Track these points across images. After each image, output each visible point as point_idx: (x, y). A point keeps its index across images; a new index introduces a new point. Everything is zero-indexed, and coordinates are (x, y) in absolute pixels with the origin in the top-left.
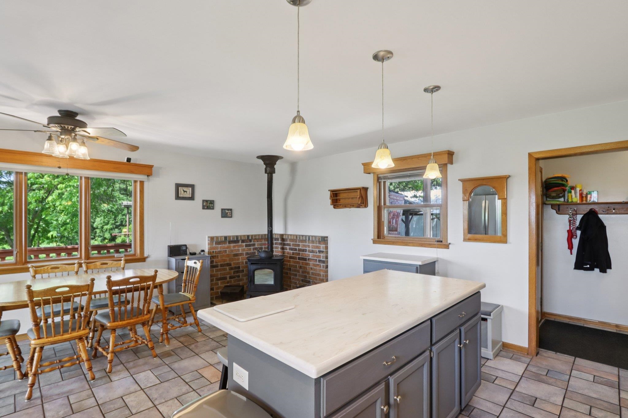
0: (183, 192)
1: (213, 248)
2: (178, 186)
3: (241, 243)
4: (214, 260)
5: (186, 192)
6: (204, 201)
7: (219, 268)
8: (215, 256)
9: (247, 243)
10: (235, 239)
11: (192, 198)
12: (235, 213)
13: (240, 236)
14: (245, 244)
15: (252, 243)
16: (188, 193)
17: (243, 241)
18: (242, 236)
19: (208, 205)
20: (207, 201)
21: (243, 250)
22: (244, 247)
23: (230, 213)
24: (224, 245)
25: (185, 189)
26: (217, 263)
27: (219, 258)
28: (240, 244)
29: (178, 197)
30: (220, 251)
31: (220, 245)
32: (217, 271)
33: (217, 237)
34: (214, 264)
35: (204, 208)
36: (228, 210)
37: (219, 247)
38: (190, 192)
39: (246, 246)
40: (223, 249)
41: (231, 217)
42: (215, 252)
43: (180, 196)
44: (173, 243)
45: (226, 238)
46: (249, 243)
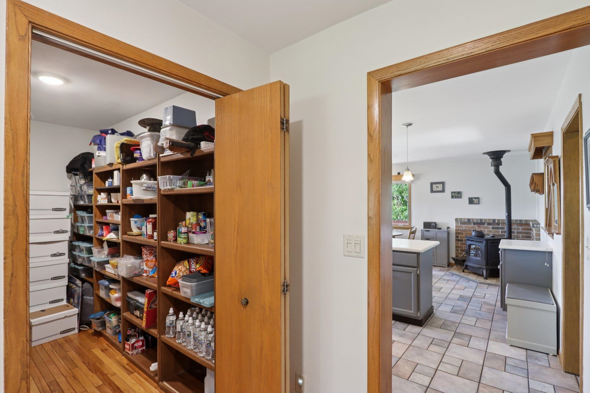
0: (436, 187)
1: (459, 227)
2: (432, 184)
3: (487, 225)
4: (459, 236)
5: (438, 187)
6: (452, 193)
7: (464, 242)
8: (460, 233)
9: (494, 226)
10: (479, 222)
11: (443, 191)
12: (482, 201)
13: (485, 219)
14: (491, 226)
15: (500, 226)
16: (440, 187)
17: (489, 224)
18: (487, 219)
19: (457, 195)
20: (455, 192)
21: (490, 231)
22: (491, 229)
23: (477, 200)
24: (469, 225)
25: (437, 185)
26: (462, 238)
27: (464, 235)
28: (485, 226)
29: (432, 191)
30: (466, 230)
31: (465, 225)
32: (461, 244)
33: (461, 219)
34: (459, 238)
35: (452, 197)
36: (475, 198)
37: (464, 227)
38: (441, 187)
39: (493, 228)
40: (468, 228)
41: (479, 204)
42: (460, 230)
43: (433, 190)
44: (428, 220)
45: (469, 220)
46: (496, 226)
